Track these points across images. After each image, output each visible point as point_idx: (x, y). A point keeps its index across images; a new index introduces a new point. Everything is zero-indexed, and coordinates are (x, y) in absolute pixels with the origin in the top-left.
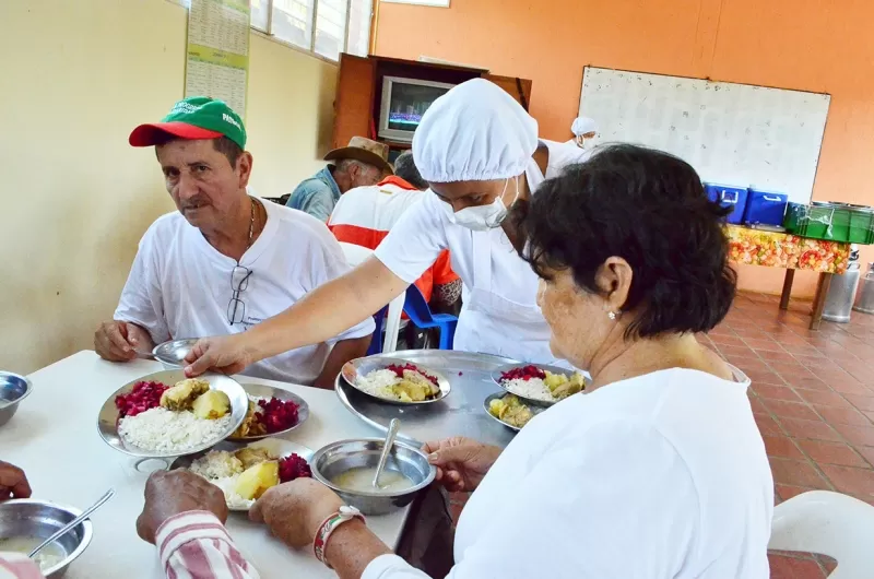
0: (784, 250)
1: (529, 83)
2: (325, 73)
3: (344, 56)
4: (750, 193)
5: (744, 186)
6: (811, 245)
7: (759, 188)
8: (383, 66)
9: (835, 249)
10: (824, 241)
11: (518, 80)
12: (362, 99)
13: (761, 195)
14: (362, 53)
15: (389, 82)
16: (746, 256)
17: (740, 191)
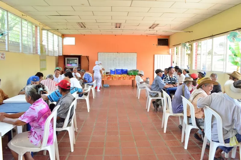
0: (127, 77)
1: (89, 56)
2: (56, 58)
3: (59, 56)
4: (122, 70)
5: (121, 69)
6: (131, 76)
7: (123, 69)
8: (65, 56)
9: (134, 76)
10: (132, 75)
11: (87, 56)
12: (62, 62)
13: (123, 70)
14: (61, 55)
15: (66, 59)
16: (122, 79)
17: (120, 70)
